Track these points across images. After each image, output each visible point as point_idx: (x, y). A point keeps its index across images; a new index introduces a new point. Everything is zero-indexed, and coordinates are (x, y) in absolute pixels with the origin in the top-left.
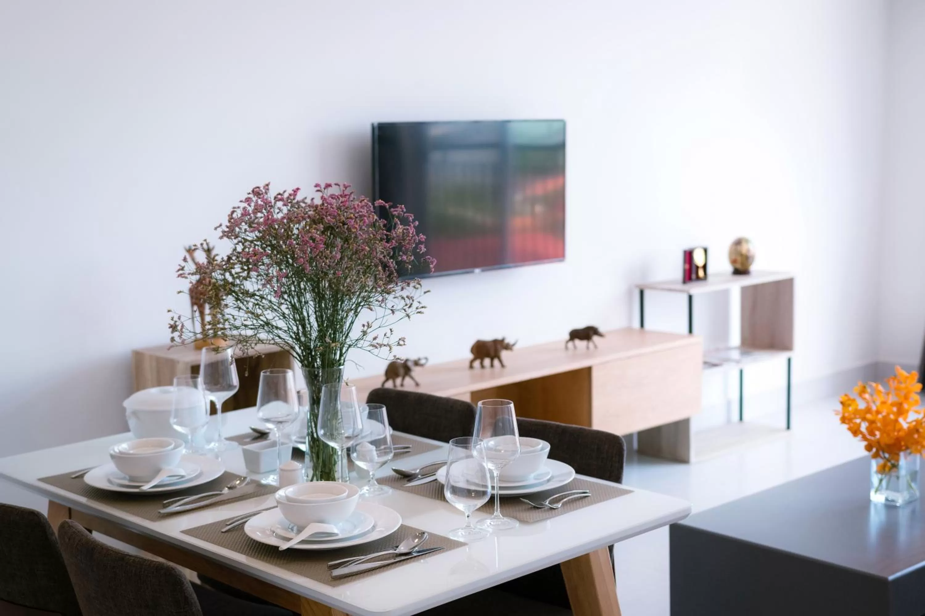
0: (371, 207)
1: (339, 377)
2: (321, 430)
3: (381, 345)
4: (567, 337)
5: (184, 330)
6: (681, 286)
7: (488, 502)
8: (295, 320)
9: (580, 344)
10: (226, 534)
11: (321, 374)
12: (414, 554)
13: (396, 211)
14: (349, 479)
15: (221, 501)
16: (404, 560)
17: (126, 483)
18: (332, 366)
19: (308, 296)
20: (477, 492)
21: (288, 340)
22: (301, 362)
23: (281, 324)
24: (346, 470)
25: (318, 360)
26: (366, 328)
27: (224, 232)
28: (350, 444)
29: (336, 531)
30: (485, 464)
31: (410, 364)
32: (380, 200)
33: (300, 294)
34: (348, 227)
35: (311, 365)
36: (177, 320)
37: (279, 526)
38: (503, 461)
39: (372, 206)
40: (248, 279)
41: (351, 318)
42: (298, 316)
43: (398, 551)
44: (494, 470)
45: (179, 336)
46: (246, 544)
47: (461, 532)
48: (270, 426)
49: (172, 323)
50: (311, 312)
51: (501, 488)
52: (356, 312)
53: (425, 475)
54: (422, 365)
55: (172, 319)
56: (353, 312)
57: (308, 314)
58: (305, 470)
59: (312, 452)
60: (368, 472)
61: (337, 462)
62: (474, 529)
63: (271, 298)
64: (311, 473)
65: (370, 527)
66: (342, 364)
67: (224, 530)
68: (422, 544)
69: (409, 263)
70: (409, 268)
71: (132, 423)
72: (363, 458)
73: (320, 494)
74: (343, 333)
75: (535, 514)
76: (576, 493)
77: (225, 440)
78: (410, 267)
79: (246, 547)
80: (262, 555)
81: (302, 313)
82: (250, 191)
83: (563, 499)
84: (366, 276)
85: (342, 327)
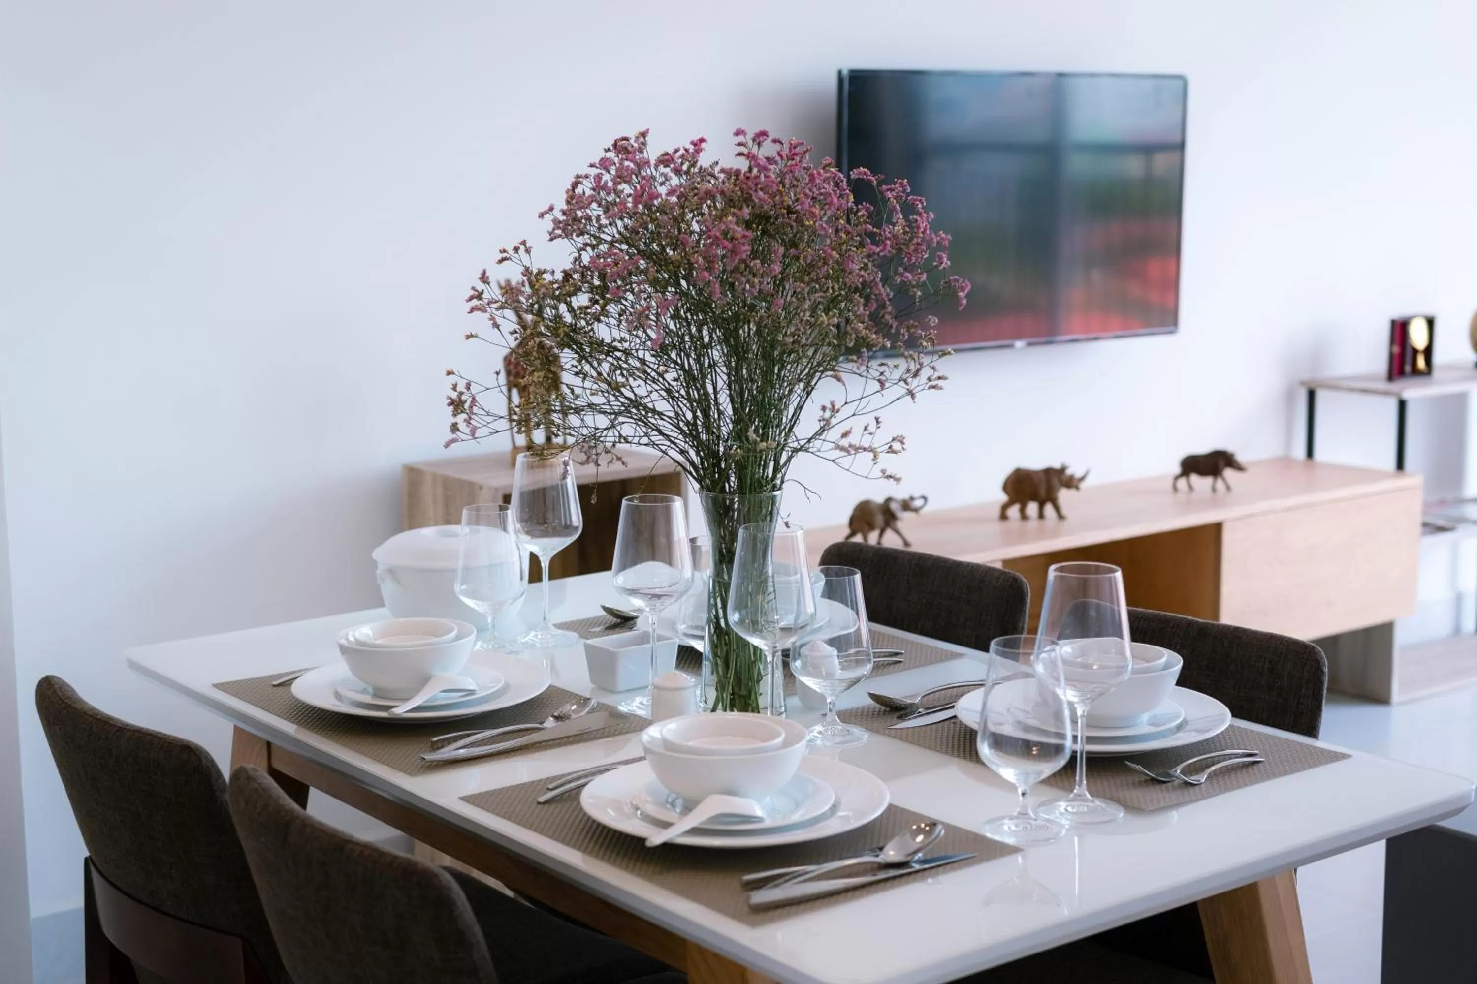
0: (842, 181)
1: (771, 513)
2: (734, 613)
3: (858, 449)
4: (1177, 469)
5: (475, 409)
6: (1384, 385)
7: (1065, 768)
8: (689, 399)
9: (1201, 482)
10: (546, 806)
11: (736, 506)
12: (914, 865)
13: (892, 190)
14: (786, 711)
15: (540, 742)
16: (894, 878)
17: (368, 699)
18: (758, 490)
19: (716, 354)
20: (1042, 746)
21: (676, 438)
22: (699, 480)
23: (663, 406)
24: (780, 691)
25: (733, 479)
26: (827, 414)
27: (556, 222)
28: (789, 642)
29: (759, 812)
30: (1059, 692)
31: (894, 506)
32: (861, 168)
33: (702, 349)
34: (797, 218)
35: (719, 487)
36: (465, 390)
37: (650, 799)
38: (1095, 686)
39: (845, 180)
40: (602, 318)
41: (799, 398)
42: (695, 393)
43: (882, 858)
44: (1078, 703)
45: (465, 420)
46: (583, 829)
47: (1008, 825)
48: (637, 602)
49: (454, 395)
50: (720, 384)
51: (1090, 740)
52: (808, 384)
53: (932, 709)
54: (916, 510)
55: (454, 388)
56: (802, 385)
57: (715, 388)
58: (701, 688)
59: (715, 655)
60: (822, 698)
61: (764, 678)
62: (1036, 820)
63: (644, 355)
64: (712, 694)
65: (827, 808)
66: (778, 486)
67: (542, 799)
68: (930, 847)
69: (917, 286)
70: (917, 297)
71: (388, 589)
72: (815, 672)
73: (729, 737)
74: (783, 427)
75: (1155, 794)
76: (1235, 754)
77: (553, 628)
78: (919, 293)
79: (584, 834)
80: (612, 853)
81: (704, 387)
82: (609, 144)
83: (1209, 766)
84: (831, 313)
85: (780, 412)
